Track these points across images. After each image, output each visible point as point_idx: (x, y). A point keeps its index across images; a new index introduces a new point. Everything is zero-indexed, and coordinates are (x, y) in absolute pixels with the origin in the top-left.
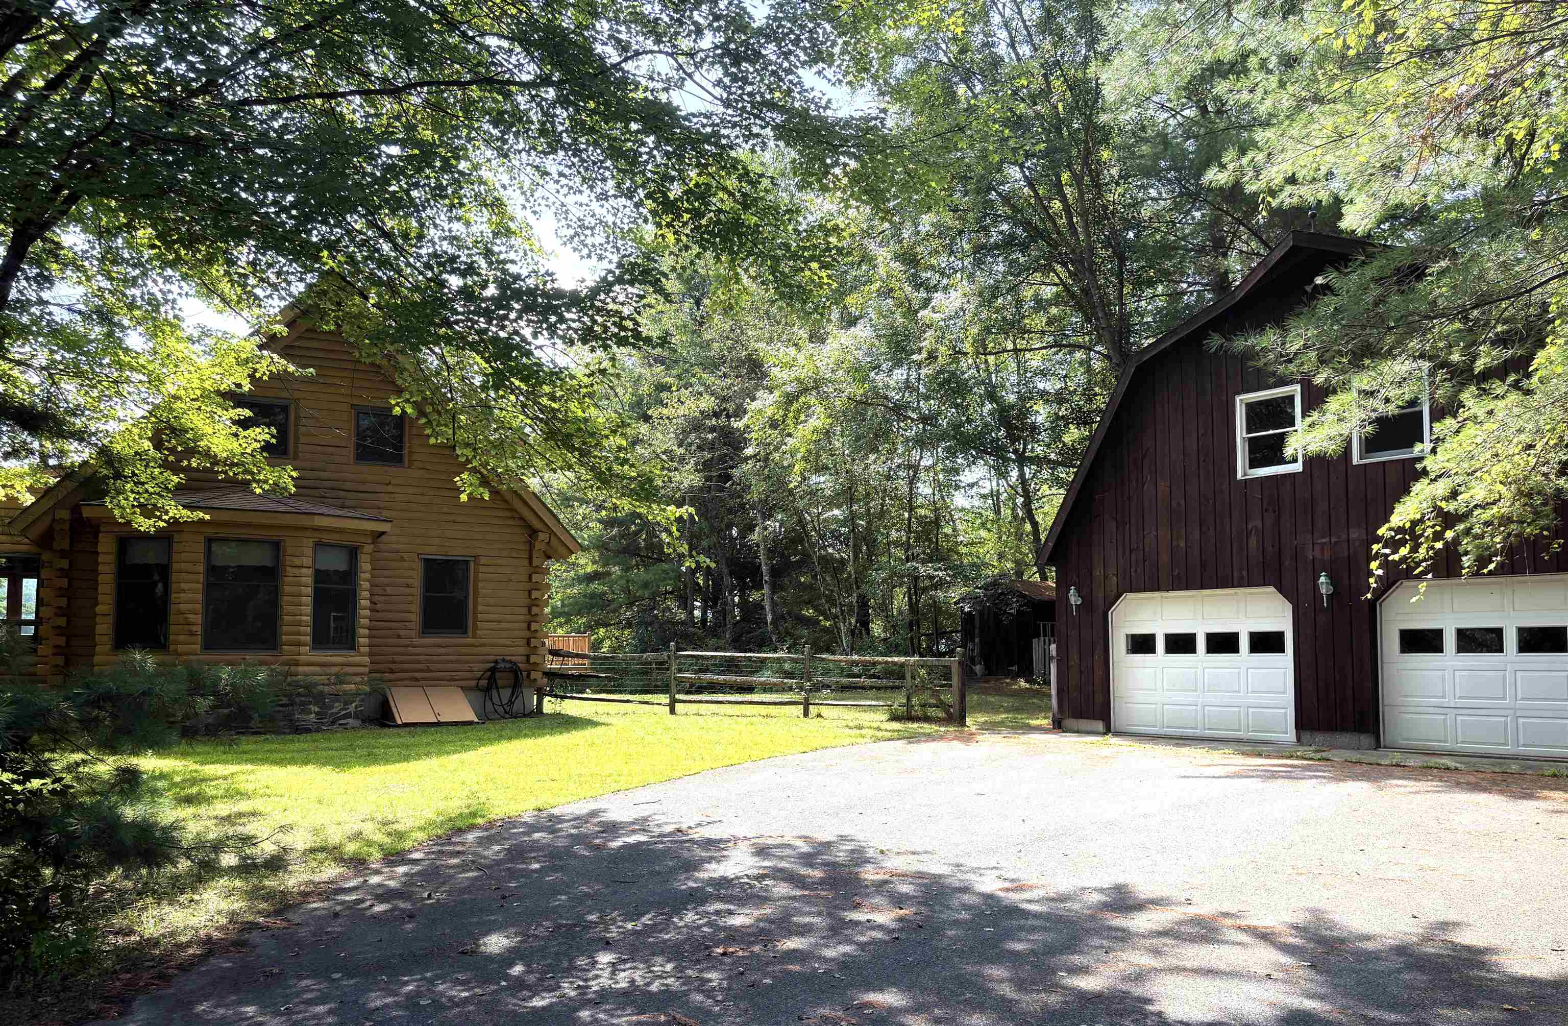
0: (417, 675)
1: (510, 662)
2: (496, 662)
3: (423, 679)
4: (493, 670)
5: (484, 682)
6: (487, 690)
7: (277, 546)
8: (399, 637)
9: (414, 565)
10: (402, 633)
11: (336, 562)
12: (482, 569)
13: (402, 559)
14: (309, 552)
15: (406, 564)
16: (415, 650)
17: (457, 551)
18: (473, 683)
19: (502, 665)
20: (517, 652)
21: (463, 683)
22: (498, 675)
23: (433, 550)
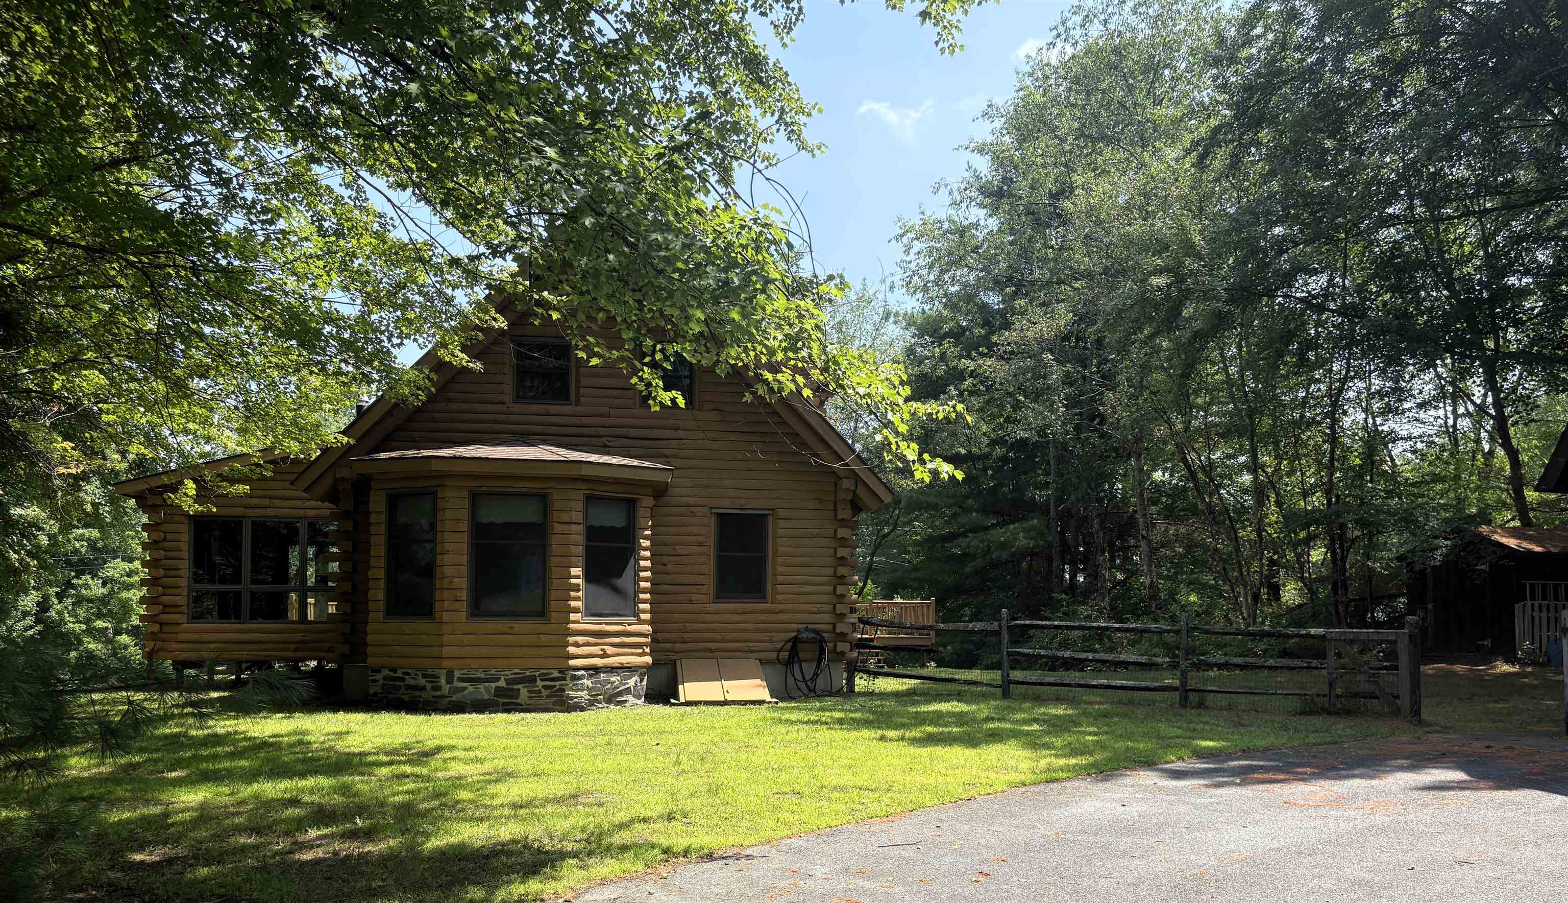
0: (712, 645)
1: (814, 631)
2: (798, 631)
3: (718, 650)
4: (795, 641)
5: (785, 655)
6: (789, 663)
7: (543, 499)
8: (691, 602)
9: (705, 520)
10: (694, 597)
11: (613, 518)
12: (781, 523)
13: (693, 514)
14: (580, 506)
15: (696, 520)
16: (708, 617)
17: (754, 504)
18: (774, 655)
19: (804, 635)
20: (823, 620)
21: (763, 655)
22: (799, 646)
23: (726, 502)
